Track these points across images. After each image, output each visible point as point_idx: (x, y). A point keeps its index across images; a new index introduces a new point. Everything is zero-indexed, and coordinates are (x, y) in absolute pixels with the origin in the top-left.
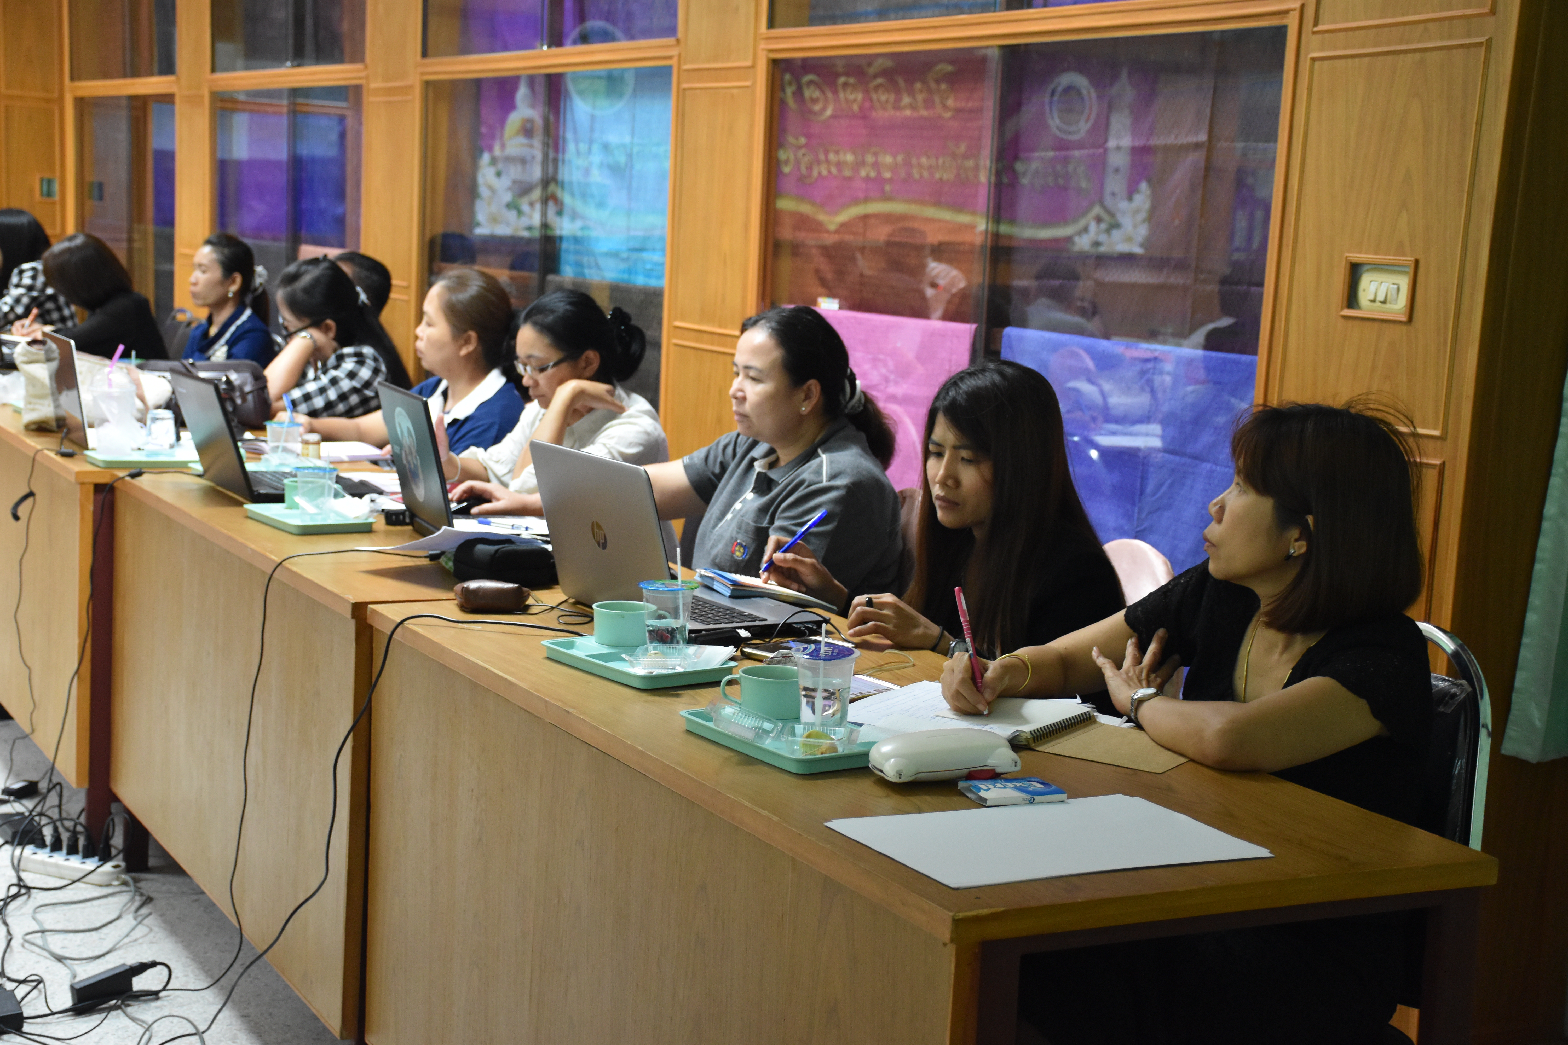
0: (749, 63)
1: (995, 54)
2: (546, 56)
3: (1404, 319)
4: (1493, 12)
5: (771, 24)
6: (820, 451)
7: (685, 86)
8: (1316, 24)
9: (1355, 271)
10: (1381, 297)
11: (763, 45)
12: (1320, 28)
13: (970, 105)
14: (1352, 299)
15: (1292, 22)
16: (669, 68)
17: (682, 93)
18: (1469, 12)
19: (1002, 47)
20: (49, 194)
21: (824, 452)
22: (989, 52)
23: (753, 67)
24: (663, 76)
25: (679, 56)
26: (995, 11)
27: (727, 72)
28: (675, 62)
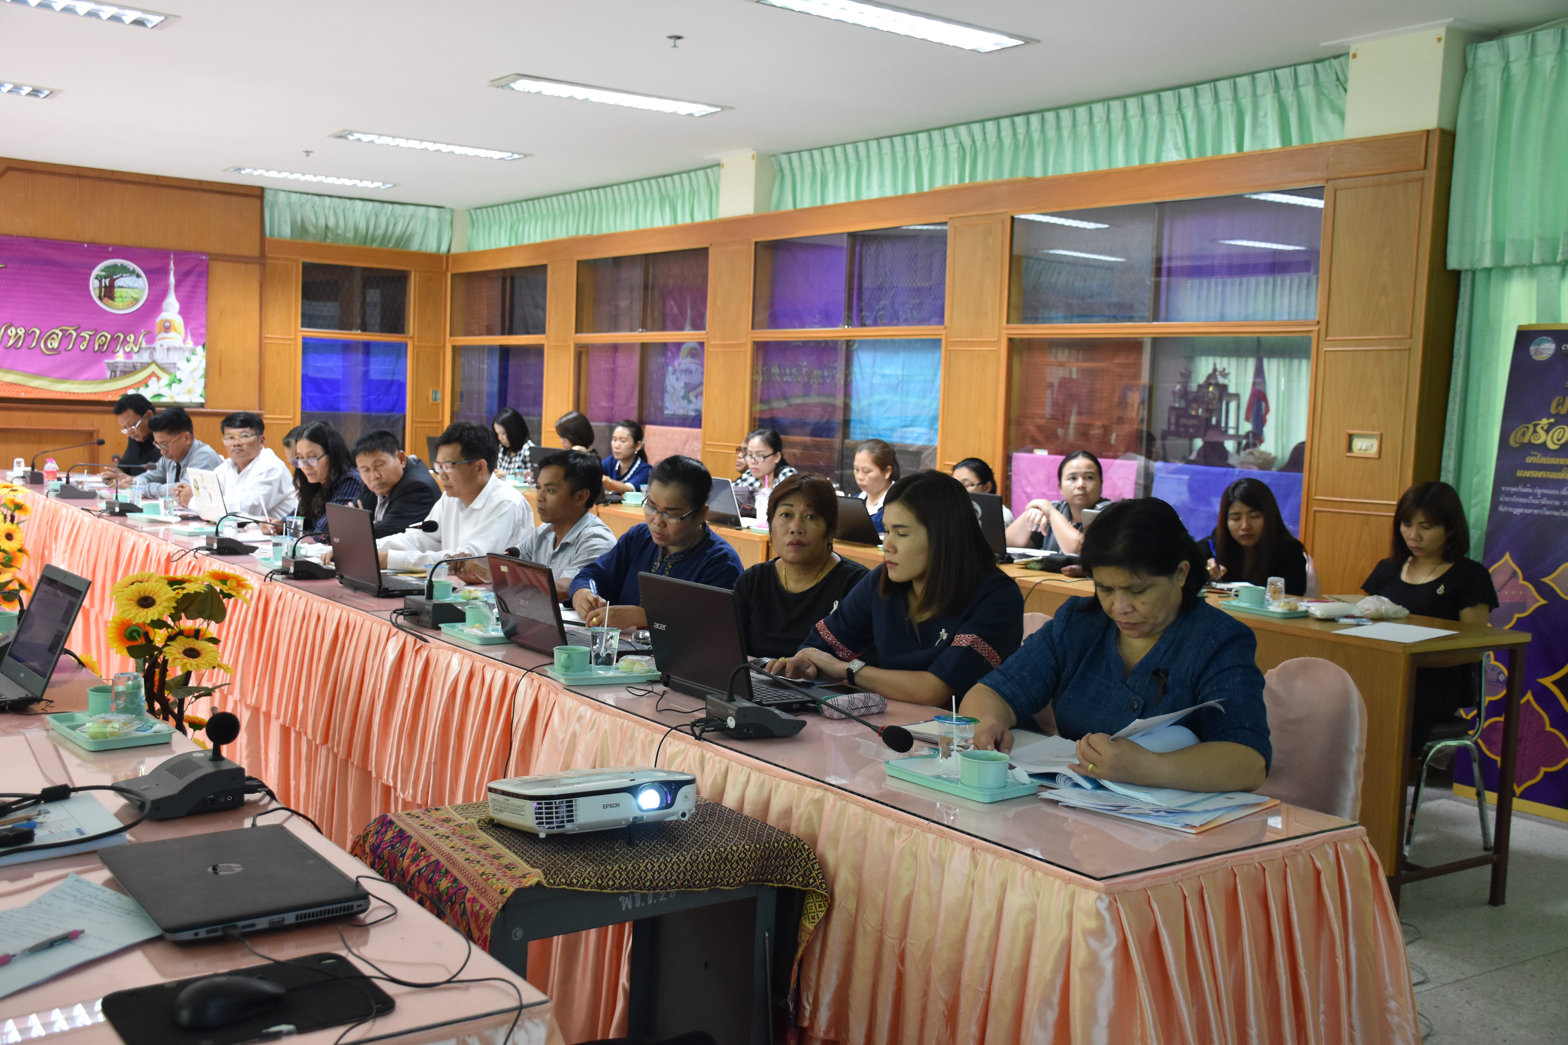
0: (996, 339)
1: (1148, 341)
2: (845, 331)
3: (1377, 456)
4: (1411, 337)
5: (1008, 322)
7: (951, 348)
8: (1326, 336)
9: (1351, 438)
10: (1364, 448)
11: (1004, 331)
12: (1328, 338)
13: (1127, 362)
14: (1350, 448)
15: (1314, 336)
16: (940, 340)
17: (948, 353)
18: (1399, 336)
19: (1152, 338)
20: (435, 399)
22: (1145, 340)
23: (998, 341)
24: (935, 344)
25: (946, 334)
26: (1148, 321)
27: (980, 343)
28: (943, 337)
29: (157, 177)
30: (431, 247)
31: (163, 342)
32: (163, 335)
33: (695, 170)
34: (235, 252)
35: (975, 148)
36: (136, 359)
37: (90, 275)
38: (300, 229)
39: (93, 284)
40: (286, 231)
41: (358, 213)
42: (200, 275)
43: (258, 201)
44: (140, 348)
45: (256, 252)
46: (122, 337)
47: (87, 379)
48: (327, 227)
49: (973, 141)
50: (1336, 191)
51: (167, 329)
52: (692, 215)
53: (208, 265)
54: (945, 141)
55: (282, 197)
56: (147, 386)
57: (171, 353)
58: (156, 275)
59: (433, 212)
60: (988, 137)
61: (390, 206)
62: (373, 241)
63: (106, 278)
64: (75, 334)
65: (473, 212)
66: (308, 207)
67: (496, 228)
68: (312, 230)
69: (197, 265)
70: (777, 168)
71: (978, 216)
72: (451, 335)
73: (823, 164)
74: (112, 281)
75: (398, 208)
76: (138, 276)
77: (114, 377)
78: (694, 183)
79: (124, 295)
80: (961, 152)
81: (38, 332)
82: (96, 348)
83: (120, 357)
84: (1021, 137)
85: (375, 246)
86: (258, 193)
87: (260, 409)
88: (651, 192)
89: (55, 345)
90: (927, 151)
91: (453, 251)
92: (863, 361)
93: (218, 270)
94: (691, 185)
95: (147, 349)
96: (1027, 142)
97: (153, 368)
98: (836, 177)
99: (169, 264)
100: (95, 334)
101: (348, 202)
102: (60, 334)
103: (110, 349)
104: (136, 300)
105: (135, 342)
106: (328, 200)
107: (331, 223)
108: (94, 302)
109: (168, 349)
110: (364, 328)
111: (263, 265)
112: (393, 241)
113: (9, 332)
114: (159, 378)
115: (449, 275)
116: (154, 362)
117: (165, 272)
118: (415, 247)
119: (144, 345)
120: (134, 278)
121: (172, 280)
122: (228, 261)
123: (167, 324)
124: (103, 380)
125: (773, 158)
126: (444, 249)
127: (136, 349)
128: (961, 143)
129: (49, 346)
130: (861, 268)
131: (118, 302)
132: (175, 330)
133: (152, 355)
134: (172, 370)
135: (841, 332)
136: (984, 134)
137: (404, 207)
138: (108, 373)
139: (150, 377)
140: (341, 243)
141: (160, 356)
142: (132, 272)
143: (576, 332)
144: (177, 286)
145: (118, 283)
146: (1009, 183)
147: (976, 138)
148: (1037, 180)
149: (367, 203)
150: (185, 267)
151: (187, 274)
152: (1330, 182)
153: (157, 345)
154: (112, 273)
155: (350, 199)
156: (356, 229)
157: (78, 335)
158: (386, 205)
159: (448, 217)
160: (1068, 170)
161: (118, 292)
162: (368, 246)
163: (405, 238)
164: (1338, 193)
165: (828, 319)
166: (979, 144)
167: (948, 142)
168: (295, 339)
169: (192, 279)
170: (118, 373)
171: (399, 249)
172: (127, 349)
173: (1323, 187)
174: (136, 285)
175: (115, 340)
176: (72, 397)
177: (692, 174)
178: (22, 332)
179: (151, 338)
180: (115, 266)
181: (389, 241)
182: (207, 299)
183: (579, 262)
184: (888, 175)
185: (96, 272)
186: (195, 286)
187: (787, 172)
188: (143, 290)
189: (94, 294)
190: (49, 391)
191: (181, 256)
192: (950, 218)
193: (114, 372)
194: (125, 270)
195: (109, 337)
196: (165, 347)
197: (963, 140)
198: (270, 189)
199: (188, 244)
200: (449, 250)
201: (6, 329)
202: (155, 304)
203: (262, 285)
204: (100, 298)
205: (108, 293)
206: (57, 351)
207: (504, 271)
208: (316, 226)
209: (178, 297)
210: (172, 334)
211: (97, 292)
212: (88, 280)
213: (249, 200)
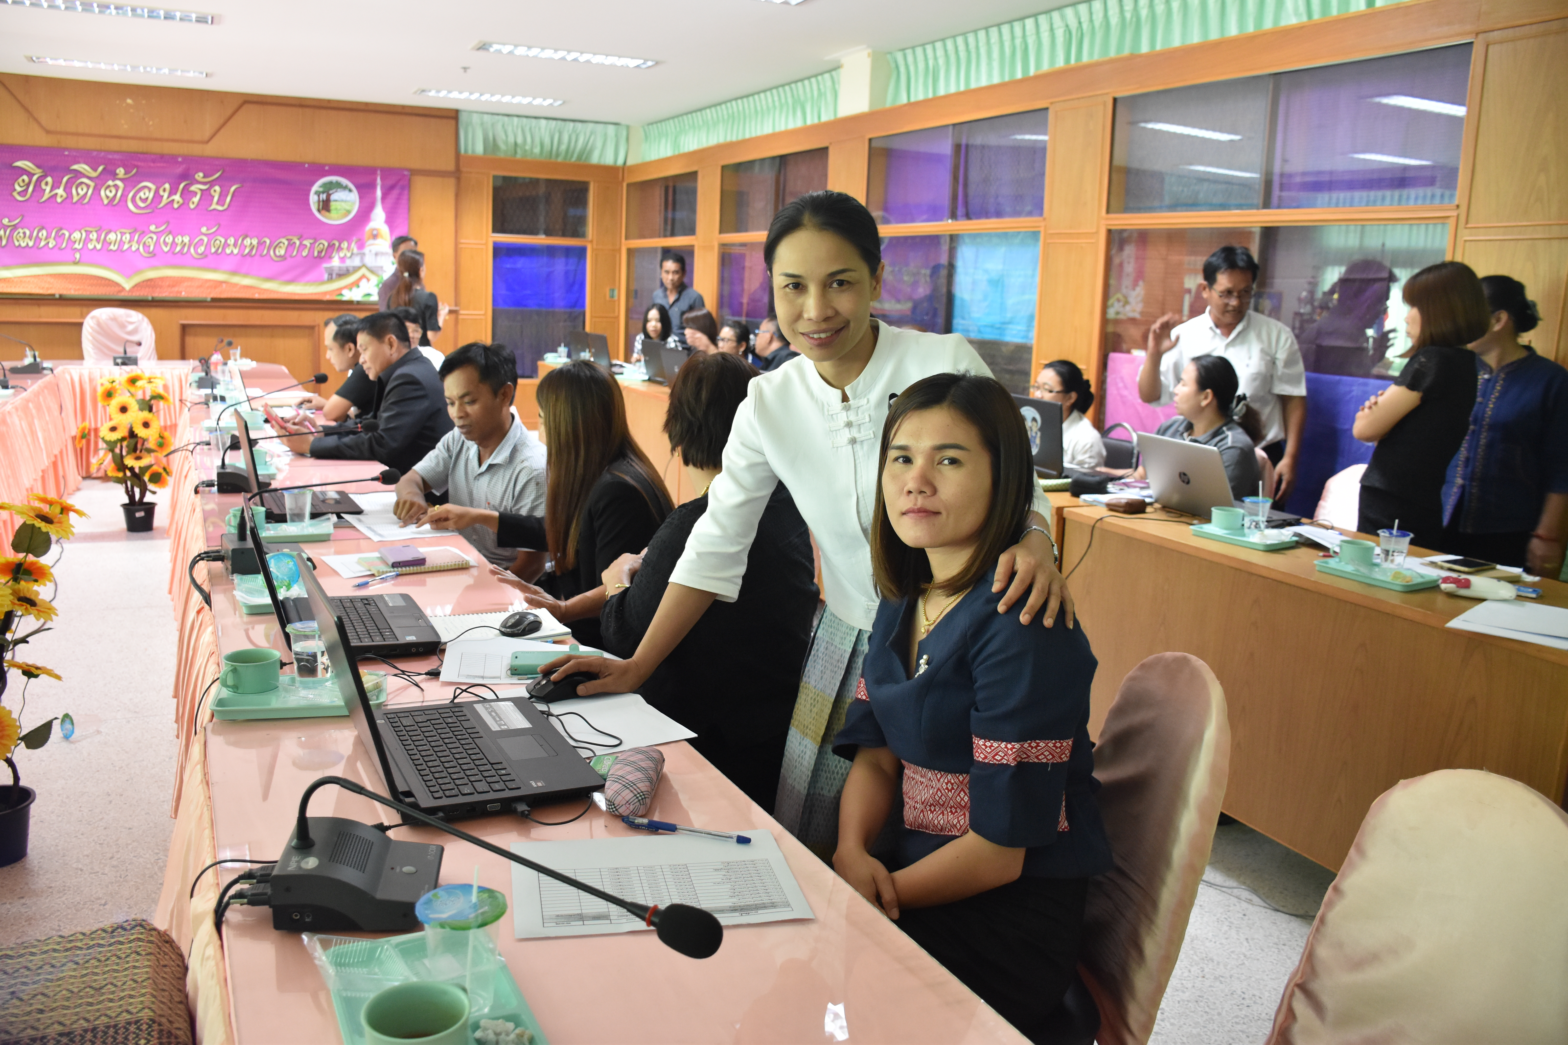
0: (1094, 230)
1: (1257, 231)
2: (949, 225)
5: (1108, 212)
6: (1224, 428)
7: (1049, 241)
11: (1103, 222)
12: (1469, 226)
16: (1039, 232)
17: (1046, 245)
19: (1262, 227)
20: (612, 296)
21: (1229, 429)
22: (1253, 230)
23: (1097, 233)
24: (1035, 235)
25: (1045, 226)
26: (1258, 209)
27: (1079, 235)
28: (1042, 229)
29: (367, 104)
30: (609, 160)
31: (372, 248)
32: (371, 242)
33: (822, 74)
34: (433, 168)
35: (1082, 30)
36: (349, 263)
37: (309, 191)
38: (491, 145)
39: (313, 199)
40: (479, 149)
41: (543, 130)
42: (403, 188)
43: (453, 122)
44: (352, 254)
45: (451, 167)
46: (337, 244)
47: (308, 281)
48: (516, 144)
49: (1080, 23)
50: (1488, 46)
51: (375, 237)
52: (819, 117)
53: (409, 180)
54: (1051, 24)
55: (476, 118)
56: (358, 286)
57: (379, 258)
58: (365, 189)
59: (611, 129)
60: (1094, 17)
61: (572, 124)
62: (558, 155)
63: (323, 193)
64: (298, 243)
65: (646, 127)
66: (499, 127)
67: (663, 141)
68: (503, 146)
69: (400, 180)
70: (893, 65)
71: (1078, 99)
72: (627, 238)
73: (936, 58)
74: (329, 196)
75: (579, 125)
76: (350, 191)
77: (331, 279)
78: (822, 87)
79: (339, 207)
80: (1067, 36)
81: (268, 242)
82: (316, 254)
83: (335, 262)
84: (1128, 15)
85: (560, 159)
86: (453, 114)
87: (456, 305)
88: (786, 98)
89: (282, 252)
90: (1034, 37)
91: (630, 163)
92: (965, 256)
93: (420, 185)
94: (819, 89)
95: (357, 254)
96: (1134, 19)
97: (363, 271)
98: (947, 71)
99: (375, 180)
100: (315, 243)
101: (534, 121)
102: (286, 243)
103: (327, 255)
104: (349, 212)
105: (348, 248)
106: (516, 119)
107: (520, 140)
108: (313, 214)
109: (376, 254)
110: (548, 233)
111: (458, 179)
112: (575, 156)
113: (245, 242)
114: (368, 280)
115: (625, 185)
116: (364, 266)
117: (373, 186)
118: (595, 159)
119: (355, 251)
120: (347, 192)
121: (379, 193)
122: (428, 175)
123: (375, 232)
124: (322, 282)
125: (889, 56)
126: (620, 162)
127: (349, 255)
128: (1067, 26)
129: (277, 253)
130: (966, 162)
131: (333, 214)
132: (382, 237)
133: (362, 260)
134: (380, 273)
135: (945, 226)
136: (1091, 14)
137: (585, 125)
138: (326, 276)
139: (360, 279)
140: (529, 158)
141: (369, 260)
142: (345, 188)
143: (721, 232)
144: (384, 198)
145: (333, 197)
146: (1112, 61)
147: (1082, 20)
148: (1141, 56)
149: (551, 122)
150: (390, 182)
151: (392, 188)
152: (1481, 36)
153: (366, 250)
154: (328, 189)
155: (536, 118)
156: (542, 145)
157: (301, 243)
158: (568, 123)
159: (624, 133)
160: (1176, 42)
161: (333, 205)
162: (553, 160)
163: (586, 151)
164: (1491, 48)
165: (934, 214)
166: (1085, 26)
167: (1055, 26)
168: (486, 244)
169: (395, 193)
170: (334, 276)
171: (581, 162)
172: (342, 254)
173: (1472, 43)
174: (348, 198)
175: (331, 247)
176: (297, 297)
177: (820, 78)
178: (255, 242)
179: (361, 245)
180: (331, 183)
181: (572, 156)
182: (409, 210)
183: (723, 167)
184: (996, 64)
185: (316, 187)
186: (398, 199)
187: (902, 69)
188: (354, 203)
189: (314, 207)
190: (278, 292)
191: (387, 172)
192: (1052, 103)
193: (331, 275)
194: (339, 186)
195: (326, 244)
196: (374, 252)
197: (1069, 23)
198: (465, 111)
199: (394, 161)
200: (625, 163)
201: (243, 240)
202: (364, 215)
203: (457, 196)
204: (319, 210)
205: (325, 206)
206: (283, 258)
207: (666, 179)
208: (506, 143)
209: (384, 208)
210: (378, 241)
211: (316, 205)
212: (308, 195)
213: (445, 121)
